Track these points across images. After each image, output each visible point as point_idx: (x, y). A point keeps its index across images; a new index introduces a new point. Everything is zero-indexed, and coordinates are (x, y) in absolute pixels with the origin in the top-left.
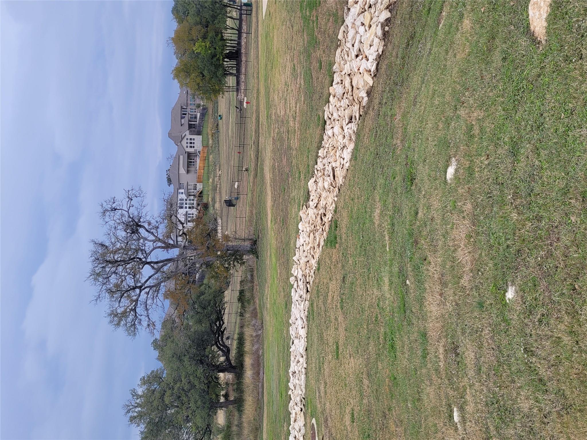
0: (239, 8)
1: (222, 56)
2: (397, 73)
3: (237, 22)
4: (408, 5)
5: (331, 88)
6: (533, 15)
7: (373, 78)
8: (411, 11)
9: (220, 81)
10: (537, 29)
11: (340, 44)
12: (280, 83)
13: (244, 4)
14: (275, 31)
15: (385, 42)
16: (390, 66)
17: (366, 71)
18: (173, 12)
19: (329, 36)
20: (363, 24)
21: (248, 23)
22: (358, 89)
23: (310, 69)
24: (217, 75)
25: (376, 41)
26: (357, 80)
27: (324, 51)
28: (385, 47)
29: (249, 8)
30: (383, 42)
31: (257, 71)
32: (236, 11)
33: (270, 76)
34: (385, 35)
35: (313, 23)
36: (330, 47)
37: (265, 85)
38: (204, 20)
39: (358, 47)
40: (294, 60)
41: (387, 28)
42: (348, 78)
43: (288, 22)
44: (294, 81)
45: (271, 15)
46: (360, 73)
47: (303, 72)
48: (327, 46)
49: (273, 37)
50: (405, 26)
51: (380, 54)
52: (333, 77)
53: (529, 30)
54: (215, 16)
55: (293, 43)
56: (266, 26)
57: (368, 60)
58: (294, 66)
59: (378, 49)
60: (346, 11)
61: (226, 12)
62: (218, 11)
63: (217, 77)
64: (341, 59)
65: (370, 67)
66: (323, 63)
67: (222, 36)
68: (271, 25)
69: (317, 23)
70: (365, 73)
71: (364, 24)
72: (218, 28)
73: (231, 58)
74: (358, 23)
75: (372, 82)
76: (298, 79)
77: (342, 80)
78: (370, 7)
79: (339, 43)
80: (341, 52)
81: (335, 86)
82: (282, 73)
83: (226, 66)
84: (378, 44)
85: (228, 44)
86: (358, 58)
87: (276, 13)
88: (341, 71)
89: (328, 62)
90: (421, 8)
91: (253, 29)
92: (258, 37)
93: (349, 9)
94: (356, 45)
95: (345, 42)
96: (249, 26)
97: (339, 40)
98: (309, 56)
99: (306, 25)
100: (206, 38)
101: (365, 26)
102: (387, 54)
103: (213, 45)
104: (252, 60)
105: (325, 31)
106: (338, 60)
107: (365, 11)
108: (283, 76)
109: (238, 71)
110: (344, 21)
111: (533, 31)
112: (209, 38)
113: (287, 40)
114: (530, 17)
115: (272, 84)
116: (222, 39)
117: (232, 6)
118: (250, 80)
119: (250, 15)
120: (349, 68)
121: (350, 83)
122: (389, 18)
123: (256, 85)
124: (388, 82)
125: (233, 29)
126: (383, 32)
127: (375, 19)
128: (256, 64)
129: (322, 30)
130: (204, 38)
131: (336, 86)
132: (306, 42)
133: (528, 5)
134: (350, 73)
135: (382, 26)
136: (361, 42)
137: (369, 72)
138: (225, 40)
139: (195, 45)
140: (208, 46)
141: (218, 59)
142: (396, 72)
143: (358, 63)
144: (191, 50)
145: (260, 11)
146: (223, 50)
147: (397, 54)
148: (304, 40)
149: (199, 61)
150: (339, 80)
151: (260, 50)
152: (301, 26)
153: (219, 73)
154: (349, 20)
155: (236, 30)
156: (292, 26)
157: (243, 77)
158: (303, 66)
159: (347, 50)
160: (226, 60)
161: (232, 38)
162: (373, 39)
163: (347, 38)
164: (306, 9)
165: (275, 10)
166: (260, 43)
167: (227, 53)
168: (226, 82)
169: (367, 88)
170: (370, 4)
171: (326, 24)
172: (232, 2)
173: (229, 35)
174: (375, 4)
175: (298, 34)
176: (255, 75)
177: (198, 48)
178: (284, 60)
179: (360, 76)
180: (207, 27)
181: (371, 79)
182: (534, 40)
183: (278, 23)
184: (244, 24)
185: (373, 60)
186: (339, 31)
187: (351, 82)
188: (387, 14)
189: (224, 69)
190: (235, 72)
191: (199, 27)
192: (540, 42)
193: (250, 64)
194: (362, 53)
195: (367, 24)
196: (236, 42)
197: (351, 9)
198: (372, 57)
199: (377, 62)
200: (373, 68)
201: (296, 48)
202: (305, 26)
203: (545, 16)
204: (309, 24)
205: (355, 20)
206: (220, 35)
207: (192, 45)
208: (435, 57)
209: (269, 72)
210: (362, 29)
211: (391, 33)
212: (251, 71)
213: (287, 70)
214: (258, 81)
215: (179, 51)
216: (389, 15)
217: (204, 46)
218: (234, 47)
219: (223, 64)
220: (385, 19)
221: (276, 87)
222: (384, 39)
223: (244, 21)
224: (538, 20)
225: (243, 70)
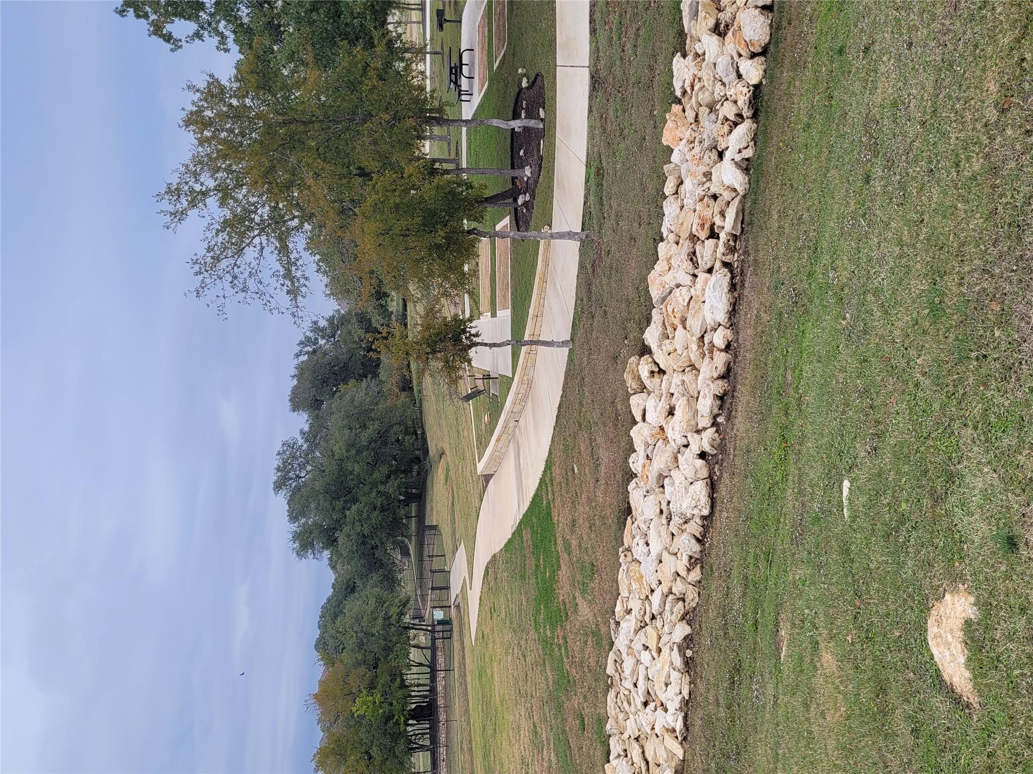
0: (430, 628)
1: (404, 716)
2: (724, 736)
3: (428, 653)
4: (718, 614)
5: (607, 766)
6: (940, 656)
7: (681, 744)
8: (725, 624)
9: (401, 763)
10: (956, 681)
11: (612, 683)
12: (512, 760)
13: (438, 621)
14: (495, 664)
15: (690, 676)
16: (708, 722)
17: (667, 730)
18: (317, 647)
19: (590, 671)
20: (646, 648)
21: (447, 652)
22: (659, 766)
23: (564, 731)
24: (394, 753)
25: (675, 675)
26: (652, 748)
27: (585, 697)
28: (692, 686)
29: (447, 627)
30: (688, 677)
31: (468, 738)
32: (425, 634)
33: (492, 748)
34: (689, 665)
35: (560, 649)
36: (594, 689)
37: (484, 766)
38: (370, 657)
39: (643, 688)
40: (533, 716)
41: (689, 653)
42: (635, 745)
43: (516, 649)
44: (538, 755)
45: (485, 638)
46: (657, 736)
47: (551, 738)
48: (589, 689)
49: (492, 675)
50: (720, 650)
51: (687, 698)
52: (609, 745)
53: (943, 681)
54: (389, 647)
55: (529, 684)
56: (477, 657)
57: (666, 710)
58: (535, 727)
59: (681, 690)
60: (613, 626)
61: (409, 637)
62: (394, 639)
63: (395, 756)
64: (618, 709)
65: (672, 724)
66: (586, 719)
67: (403, 681)
68: (487, 655)
69: (566, 649)
70: (666, 736)
71: (648, 647)
72: (395, 667)
73: (421, 717)
74: (637, 646)
75: (682, 751)
76: (545, 752)
77: (625, 750)
78: (653, 617)
79: (609, 682)
80: (617, 698)
81: (614, 762)
82: (513, 741)
83: (411, 733)
84: (680, 681)
85: (413, 694)
86: (648, 707)
87: (493, 634)
88: (622, 733)
89: (595, 717)
90: (740, 619)
91: (456, 663)
92: (465, 675)
93: (618, 624)
94: (641, 683)
95: (621, 680)
96: (449, 658)
97: (609, 676)
98: (560, 707)
99: (548, 653)
100: (374, 688)
101: (650, 650)
102: (699, 699)
103: (387, 699)
104: (457, 717)
105: (582, 662)
106: (613, 712)
107: (647, 625)
108: (517, 747)
109: (434, 739)
110: (613, 643)
111: (951, 684)
112: (380, 686)
113: (516, 681)
114: (936, 659)
115: (497, 762)
116: (403, 686)
117: (417, 627)
118: (456, 755)
119: (450, 638)
120: (634, 726)
121: (641, 755)
122: (689, 635)
123: (467, 765)
124: (712, 752)
125: (421, 665)
126: (684, 659)
127: (665, 638)
128: (464, 724)
129: (577, 659)
130: (371, 687)
131: (617, 761)
132: (551, 683)
133: (925, 639)
134: (637, 735)
135: (680, 651)
136: (649, 679)
137: (672, 733)
138: (408, 686)
139: (354, 702)
140: (378, 702)
141: (397, 723)
142: (722, 733)
143: (651, 717)
144: (348, 712)
145: (466, 632)
146: (405, 704)
147: (717, 700)
148: (546, 679)
149: (363, 730)
150: (620, 750)
151: (470, 697)
152: (540, 656)
153: (400, 749)
154: (621, 642)
155: (426, 666)
156: (524, 656)
157: (442, 750)
158: (551, 726)
159: (627, 693)
160: (410, 722)
161: (421, 682)
162: (669, 672)
163: (623, 672)
164: (545, 626)
165: (492, 629)
166: (469, 686)
167: (412, 710)
168: (412, 765)
169: (673, 764)
170: (653, 614)
171: (582, 650)
172: (418, 620)
173: (415, 676)
174: (660, 614)
175: (535, 668)
176: (465, 746)
177: (360, 707)
178: (515, 715)
179: (657, 740)
180: (375, 667)
181: (679, 746)
182: (957, 700)
183: (498, 650)
184: (440, 654)
185: (676, 710)
186: (607, 660)
187: (643, 752)
188: (684, 628)
189: (409, 740)
190: (427, 743)
191: (362, 670)
192: (968, 706)
193: (455, 726)
194: (654, 698)
195: (653, 645)
196: (428, 688)
197: (622, 623)
198: (673, 705)
199: (683, 714)
200: (679, 725)
201: (534, 694)
202: (546, 654)
203: (962, 660)
204: (553, 651)
205: (632, 641)
206: (398, 680)
207: (350, 703)
208: (788, 713)
209: (491, 740)
210: (645, 656)
211: (698, 660)
212: (456, 738)
213: (522, 736)
214: (472, 757)
215: (325, 718)
216: (687, 630)
217: (370, 702)
218: (425, 697)
219: (405, 730)
220: (683, 637)
221: (506, 768)
222: (688, 671)
223: (439, 649)
224: (952, 664)
225: (442, 738)
